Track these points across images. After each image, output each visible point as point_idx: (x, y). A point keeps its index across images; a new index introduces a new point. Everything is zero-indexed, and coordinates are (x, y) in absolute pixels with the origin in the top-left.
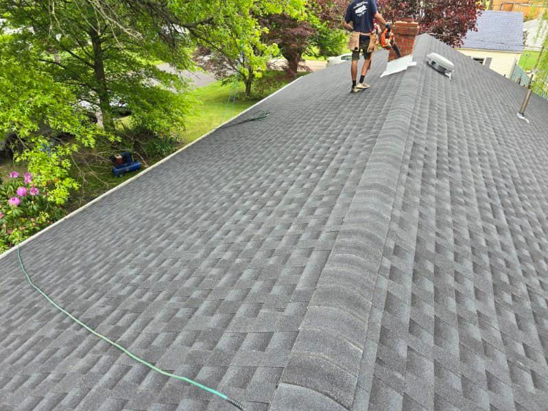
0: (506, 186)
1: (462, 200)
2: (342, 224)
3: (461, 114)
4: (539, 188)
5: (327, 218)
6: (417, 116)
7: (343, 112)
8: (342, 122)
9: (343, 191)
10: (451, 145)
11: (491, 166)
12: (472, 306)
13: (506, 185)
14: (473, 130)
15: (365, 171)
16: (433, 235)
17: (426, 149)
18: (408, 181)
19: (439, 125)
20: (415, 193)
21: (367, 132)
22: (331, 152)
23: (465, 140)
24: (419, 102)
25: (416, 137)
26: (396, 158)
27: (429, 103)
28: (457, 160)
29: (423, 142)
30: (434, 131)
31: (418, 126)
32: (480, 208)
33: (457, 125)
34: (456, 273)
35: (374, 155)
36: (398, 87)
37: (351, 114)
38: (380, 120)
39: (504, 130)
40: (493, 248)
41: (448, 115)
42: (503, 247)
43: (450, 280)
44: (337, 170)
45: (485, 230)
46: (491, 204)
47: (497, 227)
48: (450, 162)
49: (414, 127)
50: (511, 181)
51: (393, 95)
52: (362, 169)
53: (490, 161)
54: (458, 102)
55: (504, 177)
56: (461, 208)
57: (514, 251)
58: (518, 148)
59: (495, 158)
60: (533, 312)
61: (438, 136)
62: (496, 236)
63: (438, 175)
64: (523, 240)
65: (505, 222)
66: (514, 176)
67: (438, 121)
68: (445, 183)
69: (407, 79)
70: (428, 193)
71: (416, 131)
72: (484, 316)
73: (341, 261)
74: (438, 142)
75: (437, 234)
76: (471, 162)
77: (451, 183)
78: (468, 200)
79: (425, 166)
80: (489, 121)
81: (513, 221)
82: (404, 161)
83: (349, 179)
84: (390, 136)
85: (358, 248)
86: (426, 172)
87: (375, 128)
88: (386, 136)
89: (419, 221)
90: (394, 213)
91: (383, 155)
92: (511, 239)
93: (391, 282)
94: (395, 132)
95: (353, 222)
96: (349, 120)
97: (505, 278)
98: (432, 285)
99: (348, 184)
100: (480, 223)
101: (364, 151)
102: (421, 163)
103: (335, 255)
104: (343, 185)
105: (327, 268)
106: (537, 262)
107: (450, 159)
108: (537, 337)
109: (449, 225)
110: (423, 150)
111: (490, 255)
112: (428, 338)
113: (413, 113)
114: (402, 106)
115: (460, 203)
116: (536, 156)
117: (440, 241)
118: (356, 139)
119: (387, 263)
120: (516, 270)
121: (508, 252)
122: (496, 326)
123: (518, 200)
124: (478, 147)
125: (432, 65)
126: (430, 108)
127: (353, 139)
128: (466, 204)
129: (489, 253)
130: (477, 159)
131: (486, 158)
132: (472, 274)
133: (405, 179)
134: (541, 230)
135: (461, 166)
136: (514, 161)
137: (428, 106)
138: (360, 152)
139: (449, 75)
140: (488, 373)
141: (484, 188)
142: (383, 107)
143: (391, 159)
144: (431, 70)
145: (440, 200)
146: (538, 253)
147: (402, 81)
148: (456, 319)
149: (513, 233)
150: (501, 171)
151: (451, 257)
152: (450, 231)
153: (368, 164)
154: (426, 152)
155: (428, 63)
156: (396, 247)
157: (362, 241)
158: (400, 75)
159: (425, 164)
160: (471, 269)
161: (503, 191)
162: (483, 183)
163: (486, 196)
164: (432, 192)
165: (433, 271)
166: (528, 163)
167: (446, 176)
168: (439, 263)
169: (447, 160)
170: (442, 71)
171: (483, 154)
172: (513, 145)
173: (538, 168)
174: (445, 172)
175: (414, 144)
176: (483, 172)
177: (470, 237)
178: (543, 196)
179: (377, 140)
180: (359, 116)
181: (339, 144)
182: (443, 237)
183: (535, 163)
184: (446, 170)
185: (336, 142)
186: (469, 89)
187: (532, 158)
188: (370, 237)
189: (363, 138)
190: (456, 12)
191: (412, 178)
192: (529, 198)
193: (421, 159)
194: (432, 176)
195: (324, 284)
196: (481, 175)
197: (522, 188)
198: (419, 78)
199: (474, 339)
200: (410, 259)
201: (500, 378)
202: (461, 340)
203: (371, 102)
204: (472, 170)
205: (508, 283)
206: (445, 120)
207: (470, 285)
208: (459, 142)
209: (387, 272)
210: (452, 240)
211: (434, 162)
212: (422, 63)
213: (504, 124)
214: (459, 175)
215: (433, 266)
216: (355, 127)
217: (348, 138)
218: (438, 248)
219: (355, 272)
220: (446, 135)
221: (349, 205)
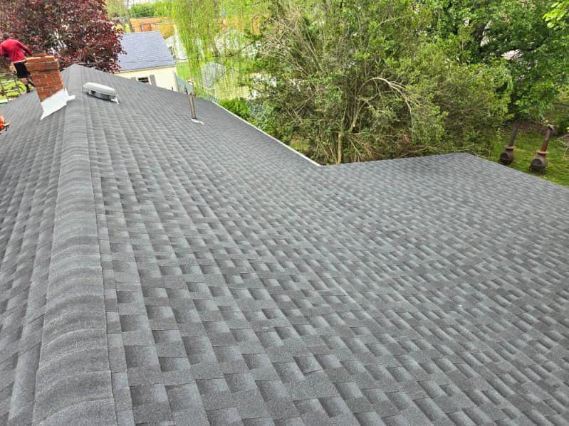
0: (205, 184)
1: (171, 214)
2: (45, 304)
3: (141, 134)
4: (230, 176)
5: (26, 306)
6: (95, 150)
7: (8, 172)
8: (10, 183)
9: (35, 264)
10: (143, 167)
11: (186, 172)
12: (212, 305)
13: (203, 184)
14: (159, 145)
15: (55, 229)
16: (154, 261)
17: (118, 179)
18: (108, 220)
19: (122, 152)
20: (121, 228)
21: (44, 185)
22: (7, 223)
23: (154, 158)
24: (93, 135)
25: (101, 172)
26: (86, 202)
27: (104, 133)
28: (153, 178)
29: (112, 174)
30: (120, 159)
31: (100, 160)
32: (189, 214)
33: (142, 146)
34: (189, 284)
35: (60, 208)
36: (63, 125)
37: (19, 170)
38: (55, 165)
39: (185, 137)
40: (212, 243)
41: (128, 139)
42: (220, 238)
43: (186, 294)
44: (21, 241)
45: (200, 231)
46: (198, 206)
47: (209, 223)
48: (147, 183)
49: (96, 161)
50: (207, 179)
51: (61, 136)
52: (50, 229)
53: (183, 168)
54: (134, 124)
55: (200, 178)
56: (173, 221)
57: (229, 237)
58: (203, 149)
59: (186, 164)
60: (261, 279)
61: (126, 163)
62: (211, 232)
63: (139, 201)
64: (234, 224)
65: (214, 217)
66: (207, 173)
67: (120, 147)
68: (149, 205)
69: (70, 115)
70: (135, 222)
71: (99, 166)
72: (226, 307)
73: (58, 347)
74: (128, 169)
75: (158, 258)
76: (167, 176)
77: (155, 203)
78: (176, 211)
79: (122, 197)
80: (169, 133)
81: (220, 212)
82: (97, 201)
83: (38, 247)
84: (70, 181)
85: (72, 321)
86: (125, 202)
87: (52, 178)
88: (67, 182)
89: (135, 254)
90: (105, 260)
91: (70, 204)
92: (224, 229)
93: (125, 333)
94: (76, 174)
95: (57, 295)
96: (18, 178)
97: (231, 264)
98: (170, 309)
99: (38, 253)
100: (194, 228)
101: (47, 207)
102: (117, 196)
103: (47, 345)
104: (34, 257)
105: (43, 366)
106: (250, 236)
107: (146, 180)
108: (270, 297)
109: (166, 243)
110: (115, 181)
111: (211, 251)
112: (183, 363)
113: (89, 148)
114: (73, 144)
115: (170, 218)
116: (219, 150)
117: (163, 263)
118: (34, 197)
119: (114, 317)
120: (237, 253)
121: (226, 240)
122: (238, 310)
123: (218, 192)
124: (168, 160)
125: (93, 94)
126: (107, 138)
127: (30, 199)
128: (176, 215)
129: (210, 250)
130: (171, 170)
131: (179, 167)
132: (202, 277)
133: (105, 219)
134: (243, 209)
135: (159, 183)
136: (203, 161)
137: (104, 137)
138: (43, 211)
139: (116, 100)
140: (244, 355)
141: (187, 195)
142: (53, 152)
143: (81, 205)
144: (94, 100)
145: (150, 224)
146: (247, 228)
147: (66, 118)
148: (203, 326)
149: (223, 222)
150: (196, 173)
151: (178, 271)
152: (169, 248)
153: (55, 220)
154: (119, 183)
155: (88, 94)
156: (119, 293)
157: (75, 311)
158: (62, 113)
159: (121, 195)
160: (200, 272)
161: (204, 190)
162: (184, 190)
163: (191, 201)
164: (139, 220)
165: (166, 296)
166: (215, 158)
167: (148, 198)
168: (169, 285)
169: (144, 183)
170: (107, 98)
171: (176, 164)
172: (197, 147)
173: (224, 160)
174: (145, 195)
175: (102, 179)
176: (181, 180)
177: (190, 244)
178: (235, 181)
179: (58, 189)
180: (30, 170)
181: (14, 210)
182: (164, 258)
183: (220, 156)
184: (145, 192)
185: (10, 209)
186: (141, 109)
187: (216, 153)
188: (84, 300)
189: (42, 193)
190: (96, 39)
191: (112, 214)
192: (226, 187)
193: (115, 192)
194: (133, 204)
195: (43, 389)
196: (180, 184)
197: (218, 181)
198: (83, 111)
199: (223, 333)
200: (139, 297)
201: (255, 352)
202: (213, 343)
203: (39, 150)
204: (171, 183)
205: (234, 266)
206: (127, 145)
207: (204, 288)
208: (149, 162)
209: (118, 327)
210: (173, 255)
211: (131, 189)
212: (82, 95)
213: (184, 132)
214: (160, 192)
215: (165, 290)
216: (28, 184)
217: (23, 199)
218: (163, 271)
219: (78, 350)
220: (133, 158)
221: (46, 277)
